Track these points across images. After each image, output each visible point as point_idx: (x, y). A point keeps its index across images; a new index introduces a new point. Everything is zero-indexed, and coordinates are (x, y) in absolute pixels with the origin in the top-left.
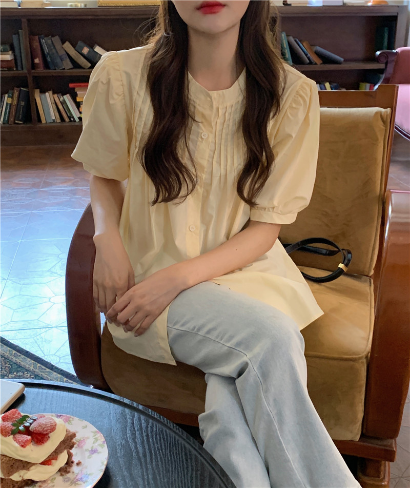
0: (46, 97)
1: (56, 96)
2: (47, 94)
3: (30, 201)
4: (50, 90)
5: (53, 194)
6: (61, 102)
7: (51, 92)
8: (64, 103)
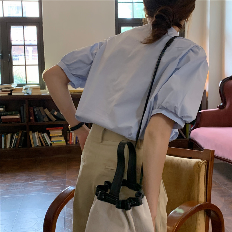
0: (35, 134)
1: (39, 134)
2: (35, 133)
3: (24, 189)
4: (37, 131)
5: (35, 185)
6: (42, 137)
7: (37, 132)
8: (43, 137)
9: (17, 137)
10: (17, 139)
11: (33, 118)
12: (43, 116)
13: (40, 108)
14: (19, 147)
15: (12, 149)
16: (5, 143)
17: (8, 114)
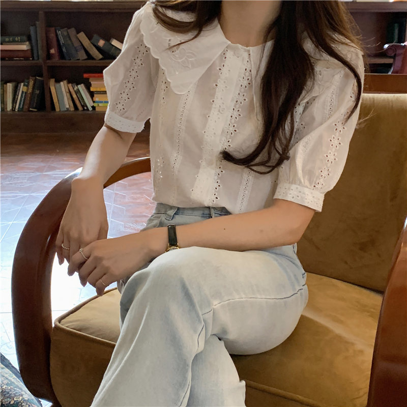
0: (60, 86)
2: (62, 83)
3: (31, 184)
4: (65, 80)
5: (55, 178)
6: (75, 92)
8: (78, 92)
9: (25, 91)
10: (26, 93)
11: (55, 51)
12: (75, 48)
13: (69, 30)
14: (31, 109)
15: (17, 113)
16: (3, 102)
17: (5, 42)
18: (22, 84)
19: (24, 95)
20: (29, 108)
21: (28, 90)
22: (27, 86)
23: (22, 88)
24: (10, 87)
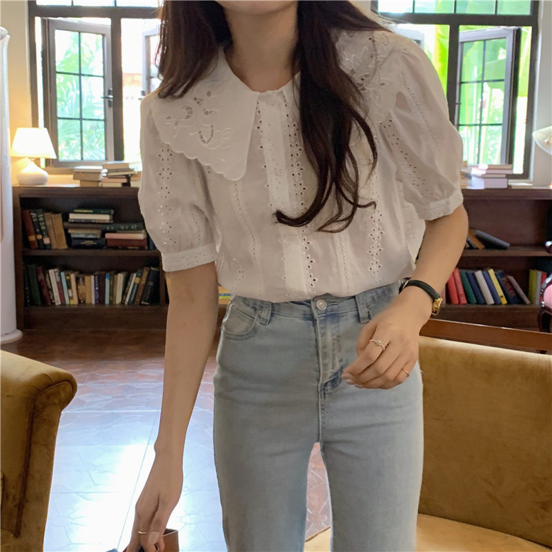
9: (137, 282)
10: (138, 285)
14: (143, 303)
15: (127, 307)
16: (112, 294)
17: (120, 229)
18: (135, 275)
19: (136, 287)
20: (141, 301)
21: (140, 281)
22: (141, 277)
23: (134, 279)
24: (120, 277)
